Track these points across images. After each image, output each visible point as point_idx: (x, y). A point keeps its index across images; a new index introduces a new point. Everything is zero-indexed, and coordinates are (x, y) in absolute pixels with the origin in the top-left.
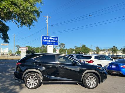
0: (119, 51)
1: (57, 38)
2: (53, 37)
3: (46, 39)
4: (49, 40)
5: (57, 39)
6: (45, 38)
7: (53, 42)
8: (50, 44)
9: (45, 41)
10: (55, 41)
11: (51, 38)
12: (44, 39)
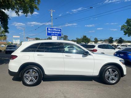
0: (114, 41)
1: (61, 29)
2: (57, 29)
3: (50, 31)
4: (53, 31)
5: (61, 31)
6: (49, 29)
7: (57, 34)
8: (54, 36)
9: (49, 32)
10: (58, 33)
11: (55, 30)
12: (49, 31)
